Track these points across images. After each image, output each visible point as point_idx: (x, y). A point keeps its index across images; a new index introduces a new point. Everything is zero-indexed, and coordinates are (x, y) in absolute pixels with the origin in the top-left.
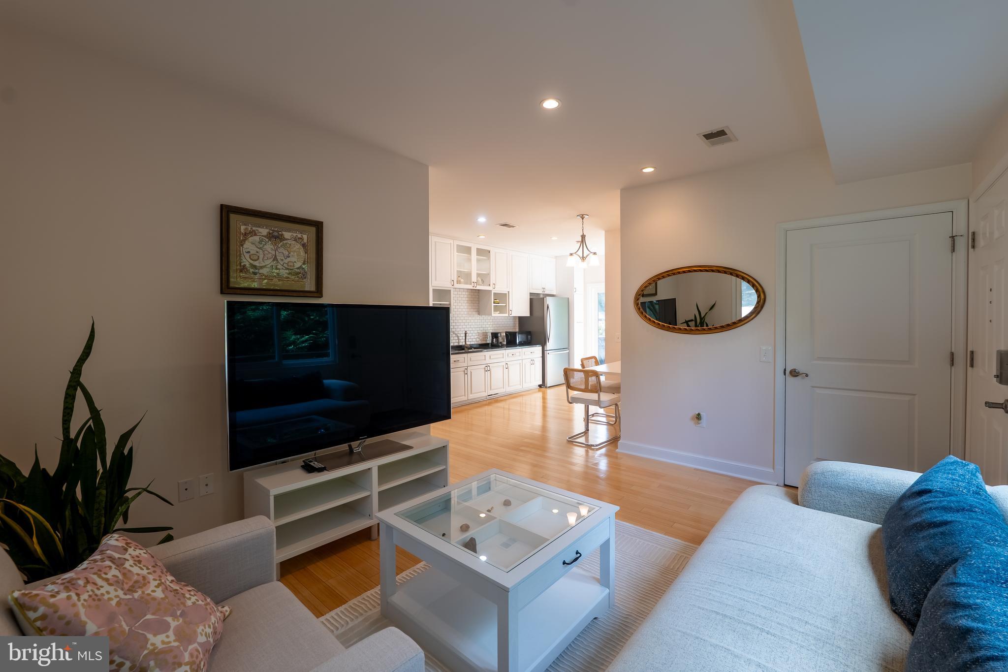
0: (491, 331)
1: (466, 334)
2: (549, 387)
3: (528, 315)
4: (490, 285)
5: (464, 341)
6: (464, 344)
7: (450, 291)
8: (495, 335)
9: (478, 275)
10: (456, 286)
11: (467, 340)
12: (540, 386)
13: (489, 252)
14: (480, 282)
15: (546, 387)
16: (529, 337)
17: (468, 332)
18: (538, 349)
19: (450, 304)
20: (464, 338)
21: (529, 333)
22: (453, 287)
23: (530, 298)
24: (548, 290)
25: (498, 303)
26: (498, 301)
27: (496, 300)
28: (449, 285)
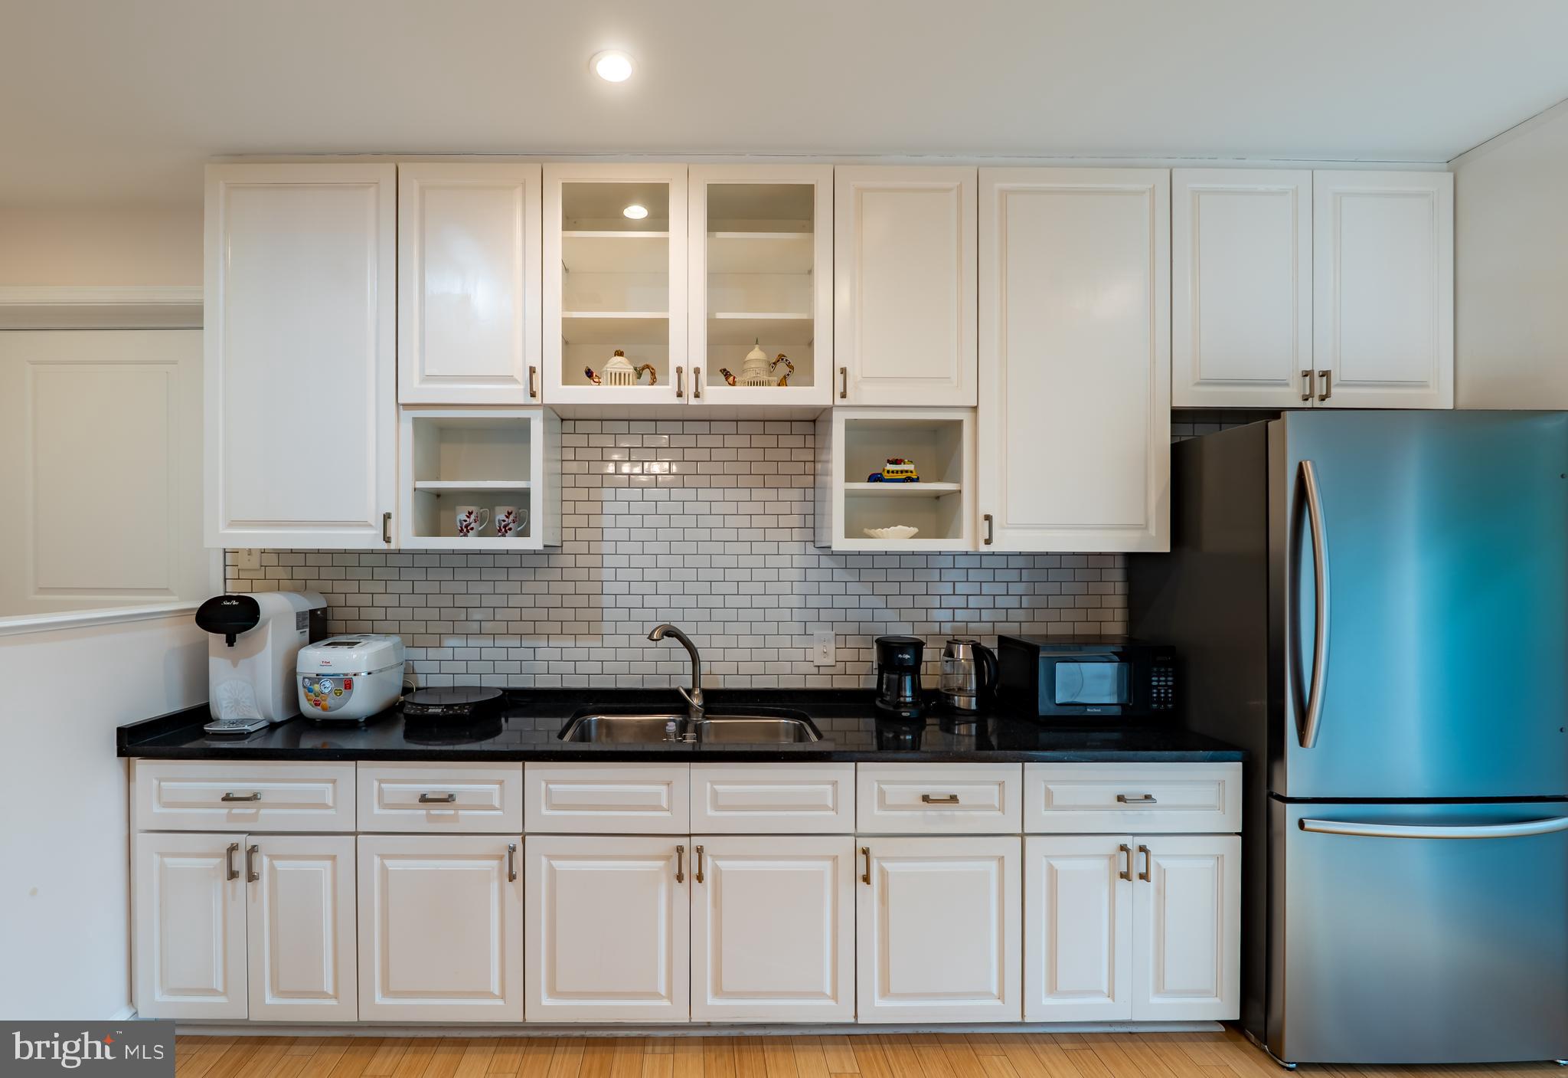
4: (815, 380)
8: (898, 654)
10: (562, 394)
18: (1212, 783)
22: (536, 401)
23: (1172, 445)
24: (1345, 384)
25: (909, 480)
26: (911, 467)
27: (897, 462)
28: (516, 393)
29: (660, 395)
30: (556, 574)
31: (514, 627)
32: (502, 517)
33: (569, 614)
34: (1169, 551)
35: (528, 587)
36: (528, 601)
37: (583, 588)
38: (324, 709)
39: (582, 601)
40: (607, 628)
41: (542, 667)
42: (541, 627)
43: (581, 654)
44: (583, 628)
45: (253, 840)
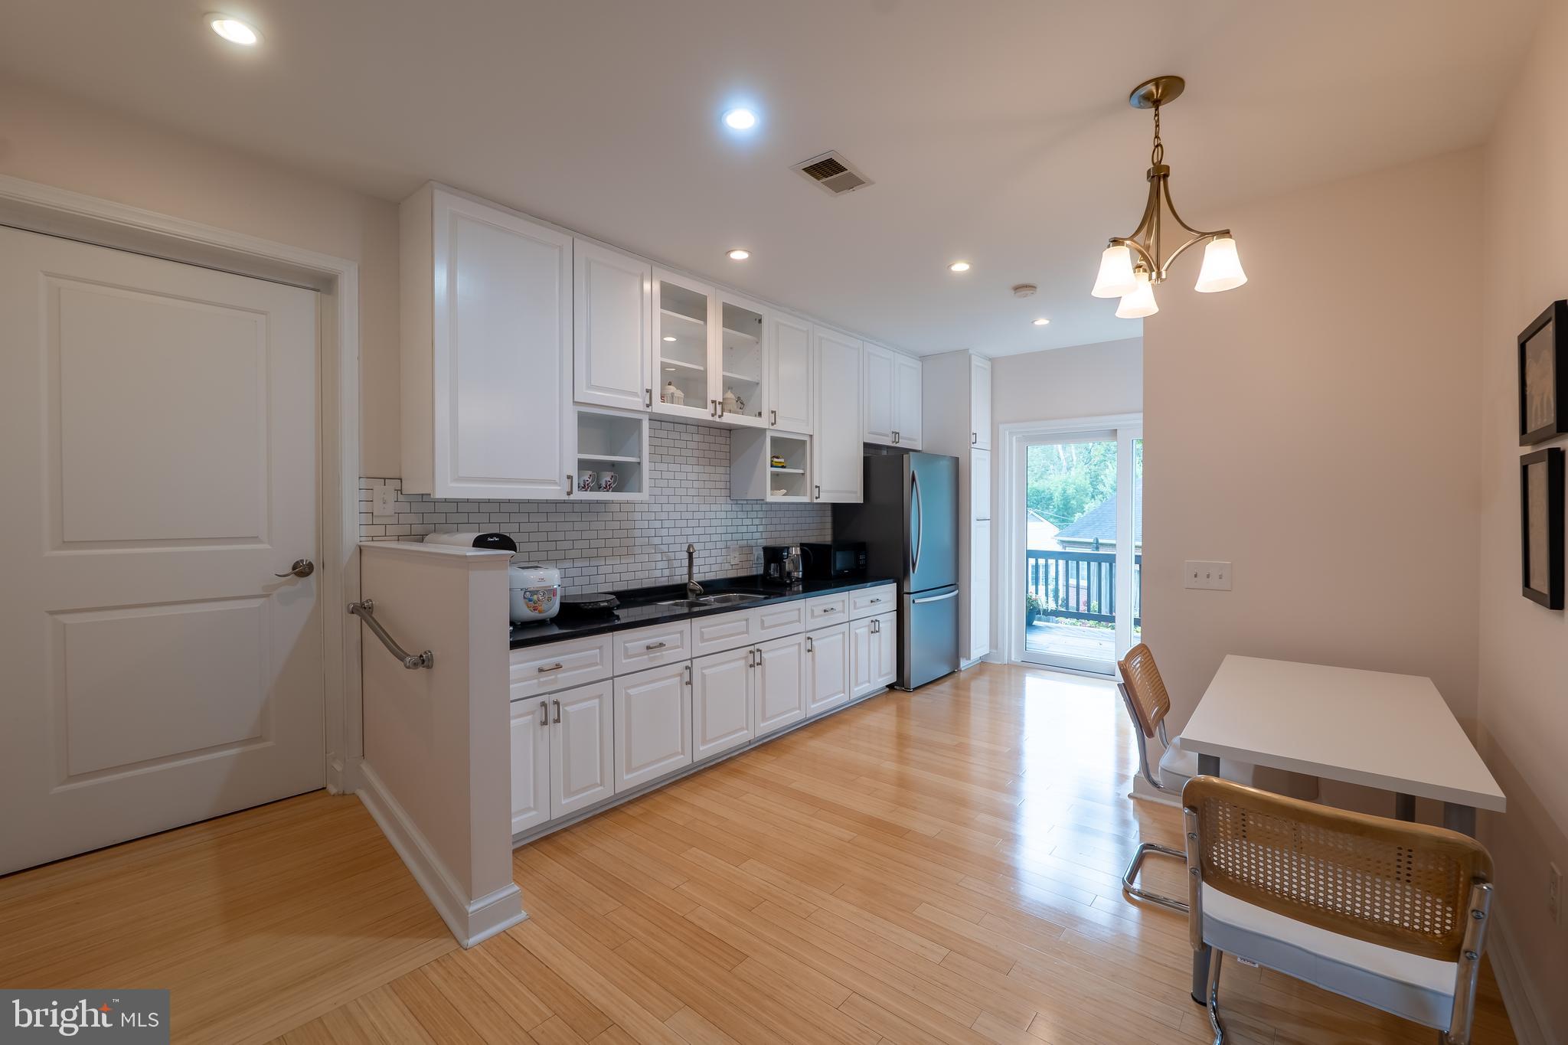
0: (763, 543)
1: (690, 555)
2: (915, 689)
3: (861, 501)
4: (760, 414)
5: (685, 570)
6: (685, 579)
7: (640, 421)
8: (774, 555)
9: (728, 385)
10: (661, 408)
11: (695, 570)
12: (891, 687)
13: (760, 321)
14: (734, 405)
15: (907, 690)
16: (862, 557)
17: (696, 547)
18: (887, 592)
19: (639, 463)
20: (686, 563)
21: (860, 547)
22: (649, 410)
23: (864, 457)
24: (905, 439)
25: (783, 467)
26: (782, 460)
27: (778, 458)
28: (637, 403)
29: (703, 414)
30: (609, 517)
31: (585, 553)
32: (608, 479)
33: (616, 542)
34: (862, 502)
35: (594, 526)
36: (594, 534)
37: (625, 525)
38: (540, 612)
39: (624, 533)
40: (637, 550)
41: (601, 579)
42: (602, 552)
43: (623, 568)
44: (624, 551)
45: (554, 697)
